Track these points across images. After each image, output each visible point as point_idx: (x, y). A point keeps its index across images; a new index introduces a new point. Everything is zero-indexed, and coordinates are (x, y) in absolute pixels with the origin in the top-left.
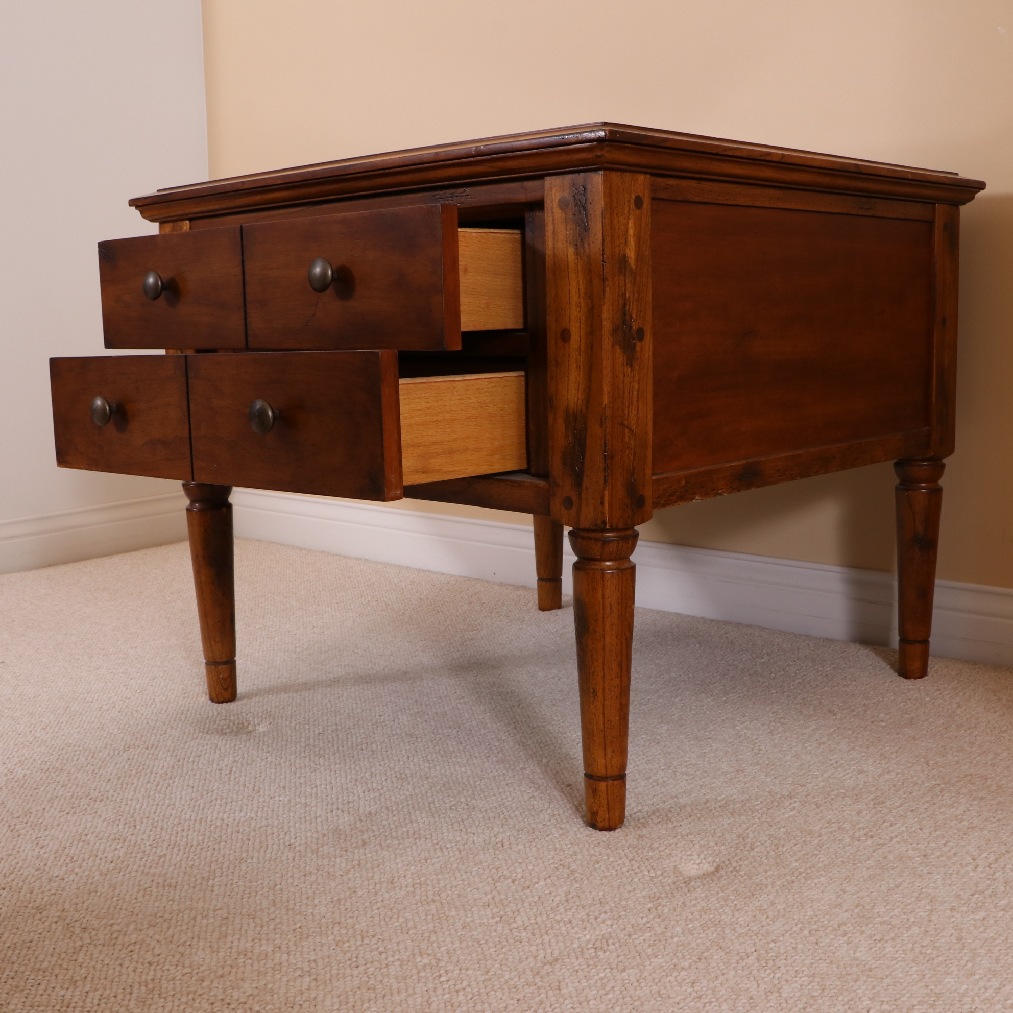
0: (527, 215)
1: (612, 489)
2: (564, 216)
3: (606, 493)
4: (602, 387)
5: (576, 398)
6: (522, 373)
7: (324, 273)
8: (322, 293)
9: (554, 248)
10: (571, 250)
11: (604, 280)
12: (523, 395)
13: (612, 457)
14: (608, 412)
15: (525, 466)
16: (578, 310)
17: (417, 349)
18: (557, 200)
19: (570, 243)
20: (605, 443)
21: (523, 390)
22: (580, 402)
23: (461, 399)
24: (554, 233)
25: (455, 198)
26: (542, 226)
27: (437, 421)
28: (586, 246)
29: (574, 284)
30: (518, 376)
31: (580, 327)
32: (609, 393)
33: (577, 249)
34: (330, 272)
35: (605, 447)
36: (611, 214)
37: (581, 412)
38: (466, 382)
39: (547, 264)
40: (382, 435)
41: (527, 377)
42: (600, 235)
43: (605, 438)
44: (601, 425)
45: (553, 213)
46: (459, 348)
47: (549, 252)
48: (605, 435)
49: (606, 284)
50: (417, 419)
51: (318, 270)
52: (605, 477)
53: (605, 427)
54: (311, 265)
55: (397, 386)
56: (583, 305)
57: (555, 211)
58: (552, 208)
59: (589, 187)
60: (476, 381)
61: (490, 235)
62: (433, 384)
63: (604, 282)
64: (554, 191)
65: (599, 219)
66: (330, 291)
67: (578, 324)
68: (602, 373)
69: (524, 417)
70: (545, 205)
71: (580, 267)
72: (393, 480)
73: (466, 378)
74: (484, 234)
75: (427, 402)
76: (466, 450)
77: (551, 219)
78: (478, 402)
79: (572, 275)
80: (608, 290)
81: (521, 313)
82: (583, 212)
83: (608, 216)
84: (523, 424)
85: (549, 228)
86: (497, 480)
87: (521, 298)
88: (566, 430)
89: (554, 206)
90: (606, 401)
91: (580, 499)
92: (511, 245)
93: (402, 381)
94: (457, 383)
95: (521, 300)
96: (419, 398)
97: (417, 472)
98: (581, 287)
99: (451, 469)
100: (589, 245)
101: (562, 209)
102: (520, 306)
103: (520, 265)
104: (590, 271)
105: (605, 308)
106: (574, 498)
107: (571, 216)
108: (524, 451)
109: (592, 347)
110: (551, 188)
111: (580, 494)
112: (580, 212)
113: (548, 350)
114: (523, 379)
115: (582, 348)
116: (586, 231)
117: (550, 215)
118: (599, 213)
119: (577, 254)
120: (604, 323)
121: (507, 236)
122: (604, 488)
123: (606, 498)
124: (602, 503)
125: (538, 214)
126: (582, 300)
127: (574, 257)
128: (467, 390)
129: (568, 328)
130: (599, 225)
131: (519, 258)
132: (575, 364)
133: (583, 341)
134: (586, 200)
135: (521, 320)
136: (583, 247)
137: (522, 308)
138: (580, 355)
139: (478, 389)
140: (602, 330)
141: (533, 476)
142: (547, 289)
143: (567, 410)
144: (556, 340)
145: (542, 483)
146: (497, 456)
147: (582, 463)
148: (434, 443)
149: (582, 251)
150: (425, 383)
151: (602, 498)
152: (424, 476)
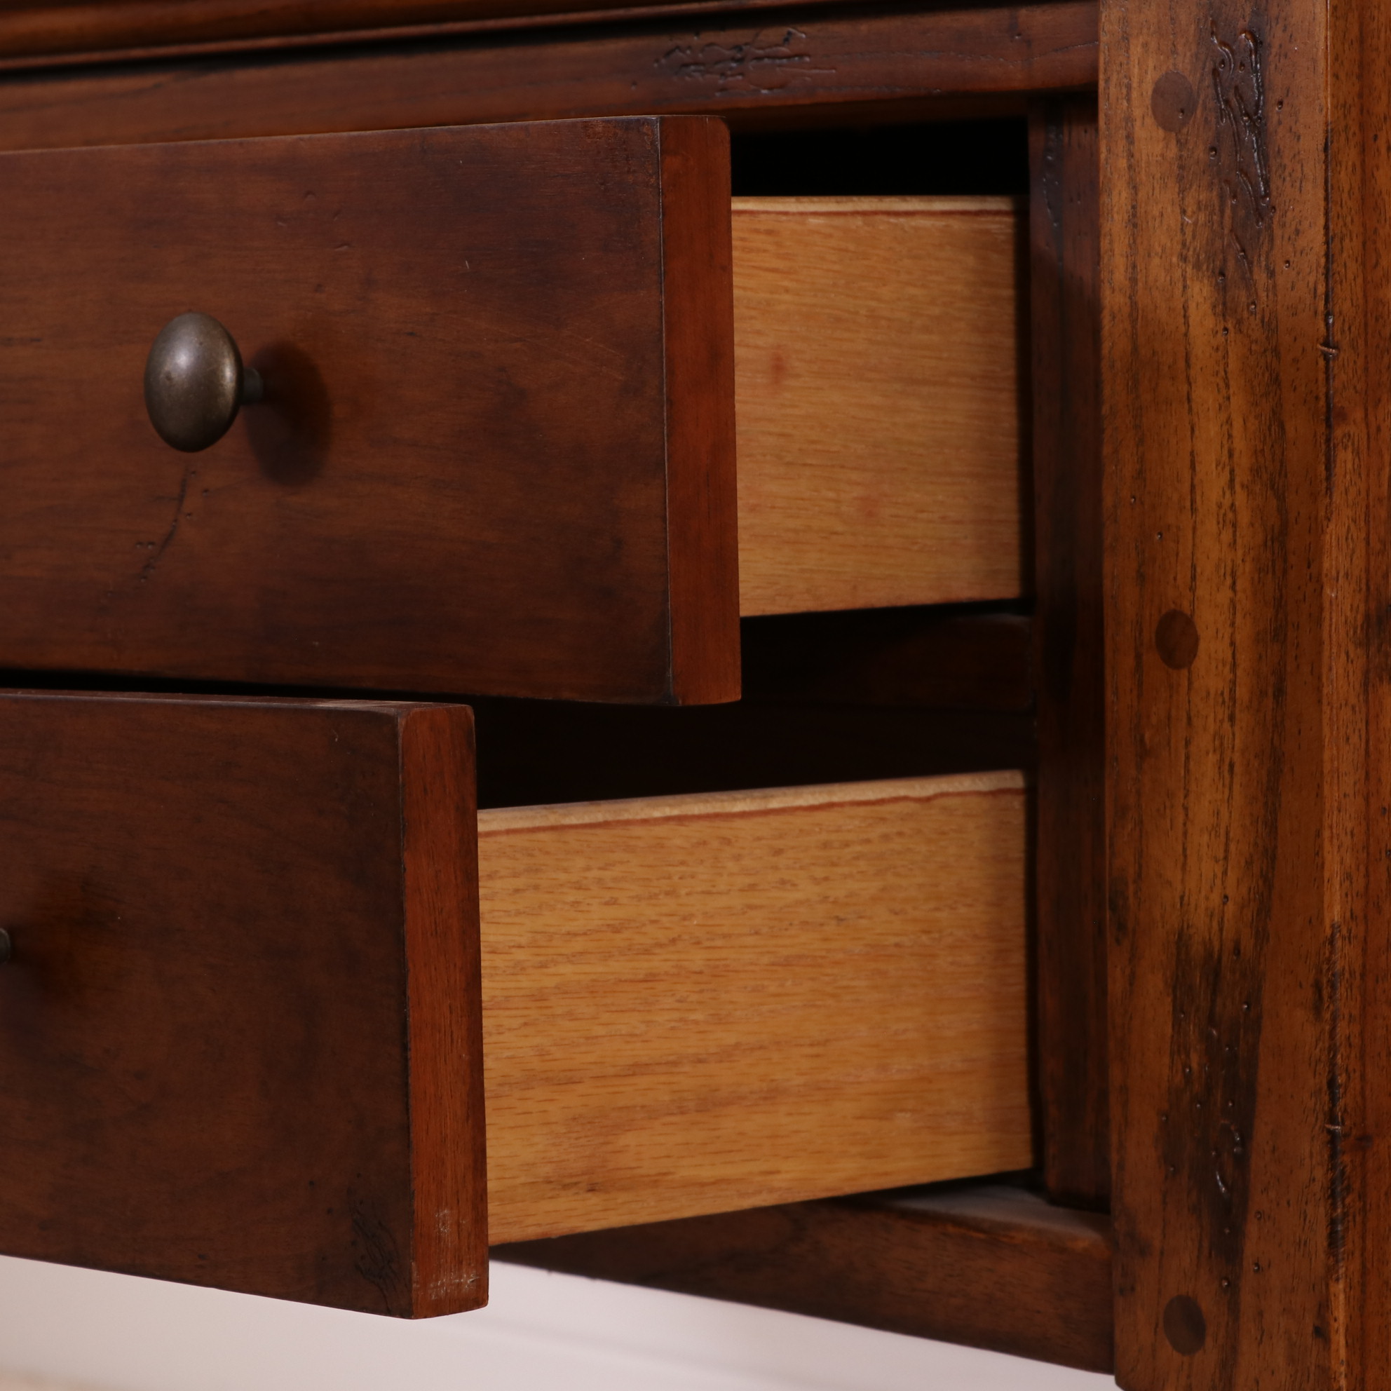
0: (1037, 140)
1: (1364, 1272)
2: (1173, 151)
3: (1339, 1288)
4: (1318, 852)
5: (1216, 898)
6: (1014, 780)
7: (206, 376)
8: (202, 454)
9: (1133, 281)
10: (1201, 293)
11: (1331, 416)
12: (1018, 870)
13: (1363, 1141)
14: (1346, 956)
15: (1021, 1159)
16: (1226, 536)
17: (566, 695)
18: (1149, 88)
19: (1197, 266)
20: (1332, 1083)
21: (1016, 846)
22: (1231, 908)
23: (752, 887)
24: (1134, 221)
25: (751, 65)
26: (1091, 189)
27: (651, 978)
28: (1260, 277)
29: (1210, 429)
30: (994, 794)
31: (1233, 603)
32: (1348, 877)
33: (1223, 289)
34: (229, 373)
35: (1333, 1100)
36: (1363, 150)
37: (1237, 951)
38: (775, 821)
39: (1106, 346)
40: (405, 1048)
41: (1030, 793)
42: (1314, 237)
43: (1332, 1063)
44: (1317, 1009)
45: (1130, 138)
46: (732, 693)
47: (1113, 299)
48: (1333, 1049)
49: (1338, 433)
50: (567, 969)
51: (182, 359)
52: (1333, 1223)
53: (1334, 1019)
54: (159, 341)
55: (469, 839)
56: (1244, 518)
57: (1140, 133)
58: (1129, 119)
59: (1276, 36)
60: (820, 816)
61: (883, 224)
62: (638, 831)
63: (1329, 426)
64: (1136, 50)
65: (1313, 169)
66: (231, 444)
67: (1224, 596)
68: (1319, 795)
69: (1018, 957)
70: (1103, 105)
71: (1233, 365)
72: (445, 1231)
73: (775, 804)
74: (859, 221)
75: (613, 902)
76: (772, 1095)
77: (1123, 163)
78: (825, 899)
79: (1205, 396)
80: (1345, 459)
81: (1009, 534)
82: (1249, 137)
83: (1350, 156)
84: (1018, 986)
85: (1117, 200)
86: (905, 1214)
87: (1013, 472)
88: (1177, 1024)
89: (1137, 113)
90: (1335, 911)
91: (1234, 1309)
92: (970, 261)
93: (490, 820)
94: (739, 823)
95: (1010, 483)
96: (578, 887)
97: (566, 1187)
98: (1239, 444)
99: (707, 1173)
100: (1272, 274)
101: (1165, 123)
102: (1008, 505)
103: (1009, 342)
104: (1276, 380)
105: (1334, 532)
106: (1209, 1304)
107: (1200, 153)
108: (1020, 1097)
109: (1279, 692)
110: (1126, 38)
111: (1231, 1290)
112: (1237, 139)
113: (1109, 696)
114: (1017, 803)
115: (1242, 692)
116: (1260, 215)
117: (1121, 146)
118: (1312, 143)
119: (1224, 308)
120: (1329, 593)
121: (956, 224)
122: (1330, 1271)
123: (1340, 1314)
124: (1322, 1333)
125: (1076, 135)
126: (1241, 497)
127: (1210, 322)
128: (778, 852)
129: (1186, 607)
130: (1313, 196)
131: (1006, 313)
132: (1212, 758)
133: (1244, 660)
134: (1262, 88)
135: (1010, 563)
136: (1248, 283)
137: (1014, 517)
138: (1232, 718)
139: (826, 845)
140: (1319, 622)
141: (1054, 1200)
142: (1106, 450)
143: (1181, 939)
144: (1138, 657)
145: (1084, 1237)
146: (904, 1120)
147: (1242, 1162)
148: (637, 1069)
149: (1243, 297)
150: (605, 825)
151: (1324, 1307)
152: (594, 1200)
